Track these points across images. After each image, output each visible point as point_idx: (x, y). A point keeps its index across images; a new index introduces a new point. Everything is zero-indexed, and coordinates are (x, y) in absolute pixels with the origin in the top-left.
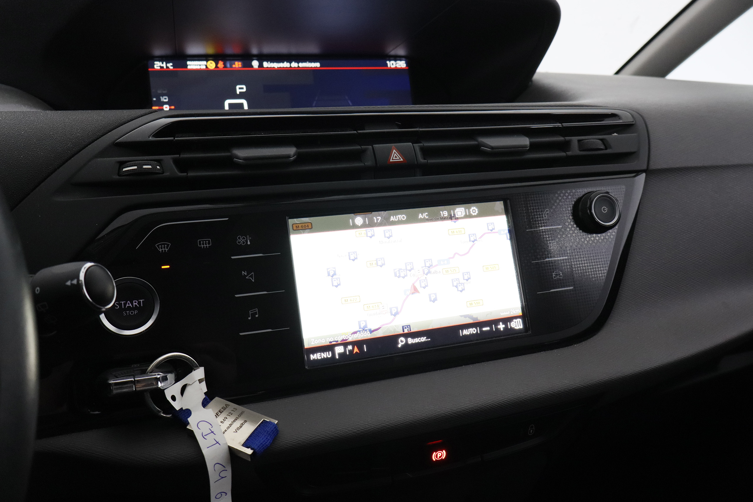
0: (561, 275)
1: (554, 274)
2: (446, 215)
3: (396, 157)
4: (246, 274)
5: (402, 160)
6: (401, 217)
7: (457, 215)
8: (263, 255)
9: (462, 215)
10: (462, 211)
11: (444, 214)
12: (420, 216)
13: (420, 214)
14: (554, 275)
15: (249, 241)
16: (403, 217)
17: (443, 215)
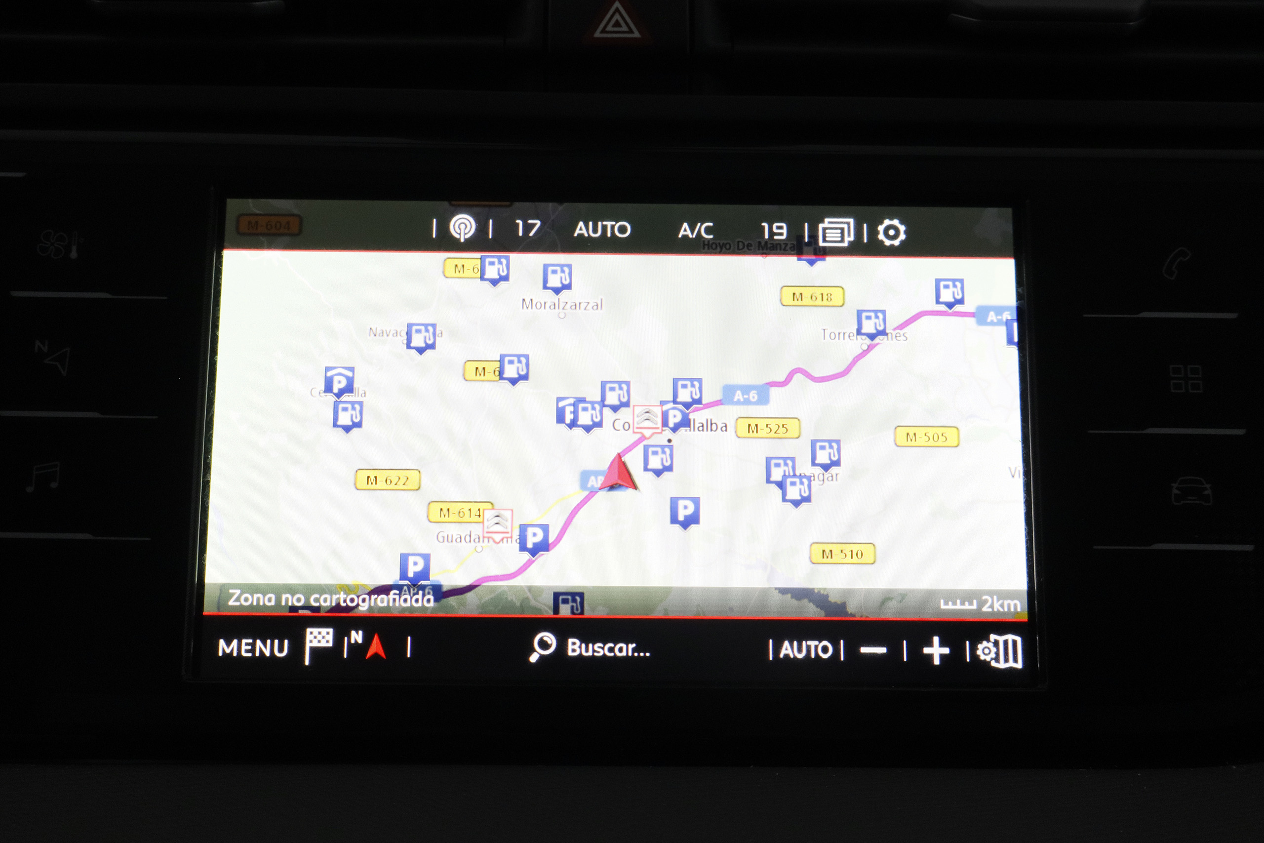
0: (1206, 492)
1: (1177, 488)
2: (781, 234)
3: (617, 24)
4: (45, 349)
5: (637, 34)
6: (613, 227)
7: (824, 240)
8: (113, 297)
9: (842, 241)
10: (845, 226)
11: (775, 230)
12: (685, 230)
13: (685, 225)
14: (1175, 491)
15: (74, 248)
16: (623, 230)
17: (772, 234)
